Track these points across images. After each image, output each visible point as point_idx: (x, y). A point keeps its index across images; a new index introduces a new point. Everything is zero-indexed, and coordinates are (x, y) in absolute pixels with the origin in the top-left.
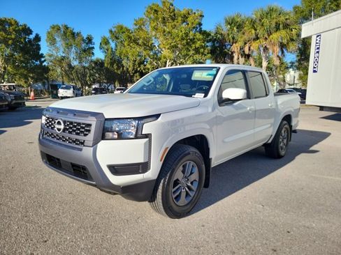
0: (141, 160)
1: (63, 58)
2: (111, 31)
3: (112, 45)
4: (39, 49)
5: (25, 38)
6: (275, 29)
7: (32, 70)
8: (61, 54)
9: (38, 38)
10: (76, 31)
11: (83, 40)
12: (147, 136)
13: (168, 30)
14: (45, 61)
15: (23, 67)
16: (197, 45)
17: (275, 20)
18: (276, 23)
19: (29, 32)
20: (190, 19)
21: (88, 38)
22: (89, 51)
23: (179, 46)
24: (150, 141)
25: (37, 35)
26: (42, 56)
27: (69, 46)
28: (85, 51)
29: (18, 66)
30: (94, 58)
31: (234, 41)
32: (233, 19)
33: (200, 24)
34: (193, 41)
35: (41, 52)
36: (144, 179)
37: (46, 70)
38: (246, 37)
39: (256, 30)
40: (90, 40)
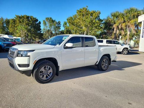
0: (27, 63)
1: (49, 30)
2: (67, 19)
3: (68, 25)
4: (40, 27)
5: (35, 23)
6: (133, 18)
7: (37, 34)
8: (48, 29)
9: (40, 23)
10: (54, 20)
11: (57, 23)
12: (29, 56)
13: (84, 19)
14: (42, 31)
15: (34, 34)
16: (96, 25)
17: (133, 14)
18: (133, 15)
19: (37, 20)
20: (94, 15)
21: (58, 22)
22: (59, 27)
23: (89, 25)
24: (30, 58)
25: (40, 22)
26: (41, 29)
27: (51, 26)
28: (57, 27)
29: (32, 33)
30: (60, 30)
31: (115, 23)
32: (115, 14)
33: (99, 17)
34: (94, 23)
35: (41, 28)
36: (28, 69)
37: (42, 34)
38: (119, 21)
39: (124, 18)
40: (59, 23)
